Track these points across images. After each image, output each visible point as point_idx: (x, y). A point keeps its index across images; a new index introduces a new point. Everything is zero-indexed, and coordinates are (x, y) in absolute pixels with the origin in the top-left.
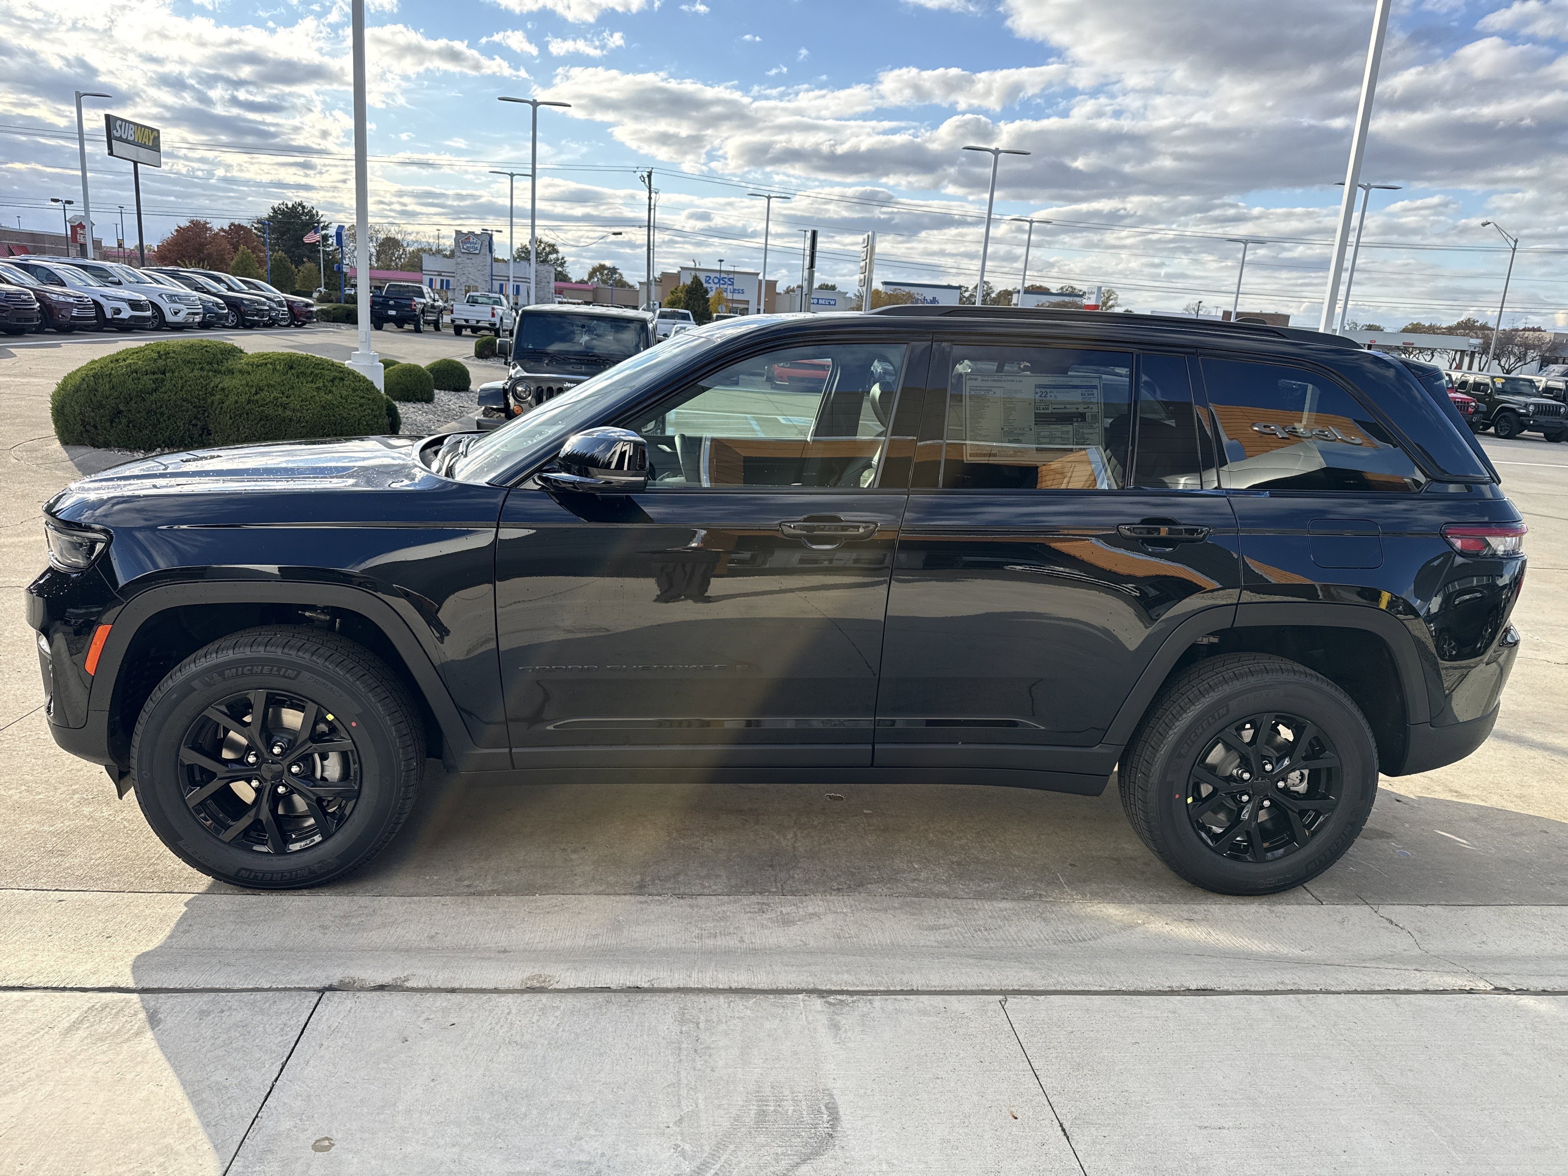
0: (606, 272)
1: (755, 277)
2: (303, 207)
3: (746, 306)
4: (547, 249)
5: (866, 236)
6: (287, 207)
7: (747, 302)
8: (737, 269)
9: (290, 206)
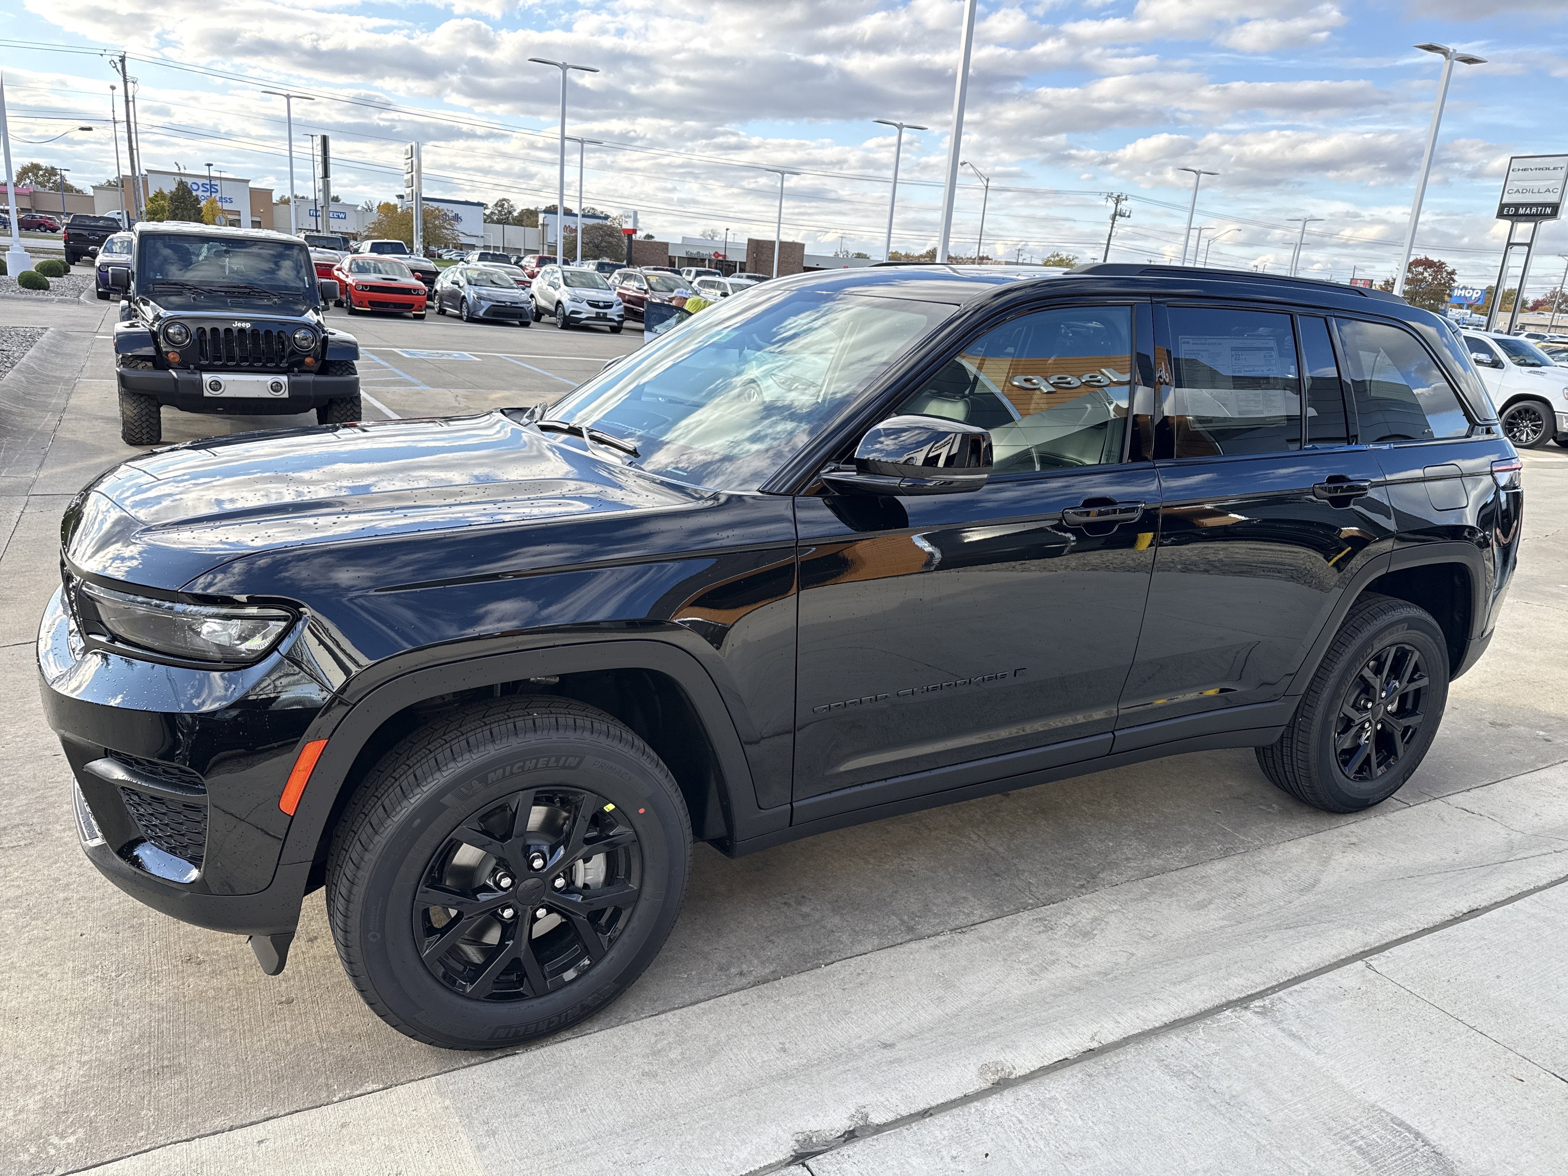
0: (41, 172)
1: (245, 184)
3: (237, 217)
5: (408, 147)
7: (238, 213)
8: (224, 175)
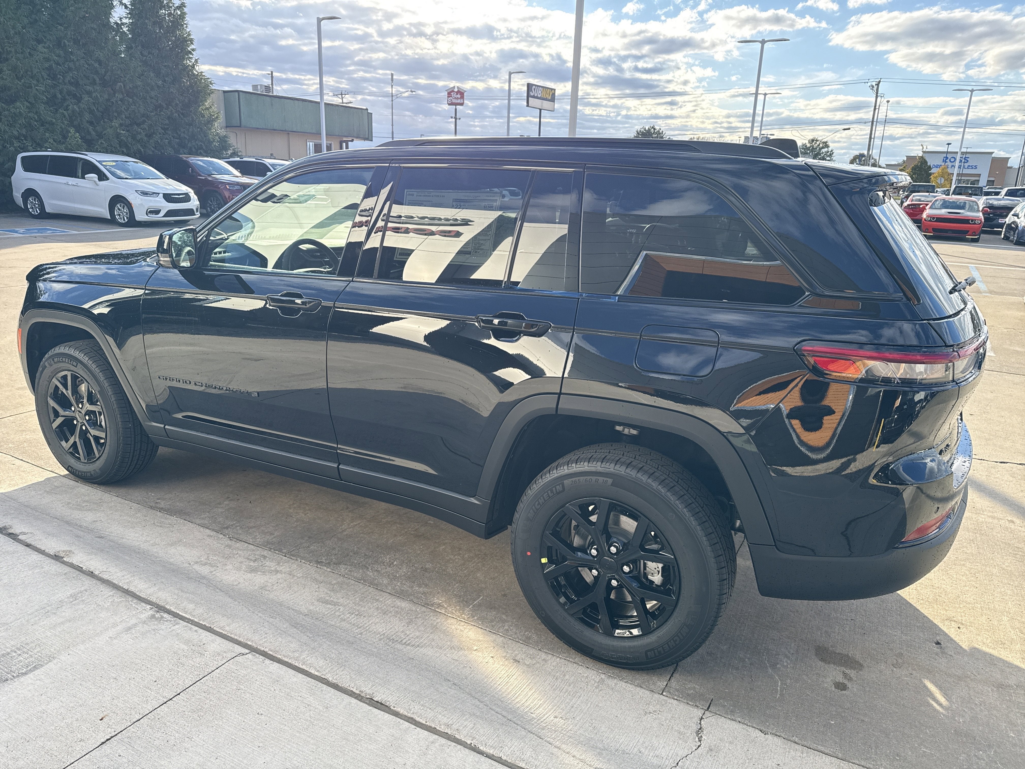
1: (990, 155)
2: (655, 129)
4: (821, 145)
6: (645, 130)
9: (647, 129)
